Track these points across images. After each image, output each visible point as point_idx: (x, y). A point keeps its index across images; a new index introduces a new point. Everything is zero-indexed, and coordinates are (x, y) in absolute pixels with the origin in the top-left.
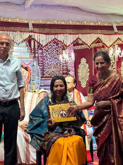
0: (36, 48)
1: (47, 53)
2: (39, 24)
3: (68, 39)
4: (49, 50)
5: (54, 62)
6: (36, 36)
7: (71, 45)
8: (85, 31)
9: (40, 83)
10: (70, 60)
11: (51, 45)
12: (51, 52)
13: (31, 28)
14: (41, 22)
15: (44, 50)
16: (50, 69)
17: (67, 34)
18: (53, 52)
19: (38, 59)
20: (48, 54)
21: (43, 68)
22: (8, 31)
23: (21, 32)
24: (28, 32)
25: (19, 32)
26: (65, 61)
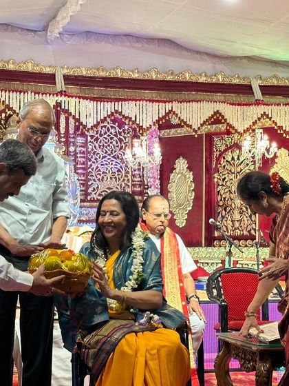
0: (71, 131)
1: (97, 145)
2: (79, 76)
3: (146, 112)
4: (101, 138)
6: (71, 104)
7: (153, 128)
8: (185, 95)
9: (78, 215)
10: (150, 161)
11: (105, 127)
12: (106, 143)
13: (60, 84)
14: (84, 73)
15: (89, 138)
16: (103, 181)
17: (145, 101)
19: (76, 157)
20: (100, 146)
21: (87, 180)
22: (9, 91)
23: (37, 95)
24: (53, 95)
25: (33, 93)
26: (139, 163)
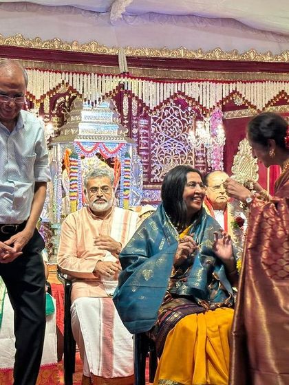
0: (134, 113)
1: (160, 127)
2: (142, 57)
3: (210, 93)
4: (164, 120)
5: (175, 148)
6: (135, 86)
7: (217, 109)
8: (249, 75)
9: (141, 197)
10: (213, 143)
11: (168, 108)
12: (169, 125)
13: (123, 66)
14: (147, 54)
15: (152, 120)
16: (166, 163)
17: (208, 82)
18: (175, 125)
19: (139, 139)
20: (163, 128)
21: (150, 162)
22: (69, 73)
23: (100, 77)
24: (116, 76)
25: (96, 75)
26: (203, 145)
